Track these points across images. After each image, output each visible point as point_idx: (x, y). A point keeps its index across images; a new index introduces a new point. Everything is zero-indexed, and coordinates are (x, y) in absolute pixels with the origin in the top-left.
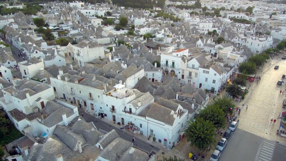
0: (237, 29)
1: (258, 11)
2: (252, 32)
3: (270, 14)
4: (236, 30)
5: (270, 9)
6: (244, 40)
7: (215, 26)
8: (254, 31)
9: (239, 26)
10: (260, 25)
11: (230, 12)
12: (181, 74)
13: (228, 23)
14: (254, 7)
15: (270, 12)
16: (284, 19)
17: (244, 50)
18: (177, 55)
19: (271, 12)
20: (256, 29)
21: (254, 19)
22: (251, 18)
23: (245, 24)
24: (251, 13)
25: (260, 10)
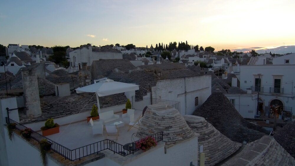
18: (287, 61)
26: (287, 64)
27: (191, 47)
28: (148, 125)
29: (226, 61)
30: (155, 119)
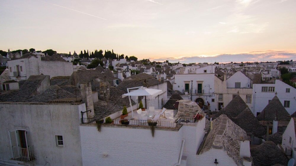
12: (217, 101)
18: (205, 71)
26: (205, 73)
27: (117, 55)
28: (184, 111)
29: (153, 70)
30: (188, 107)
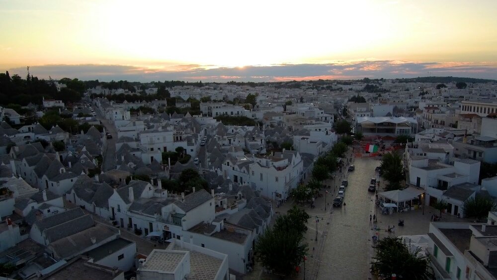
0: (230, 140)
1: (265, 100)
2: (259, 143)
3: (284, 104)
4: (226, 142)
5: (281, 96)
6: (244, 169)
7: (181, 137)
8: (261, 140)
9: (235, 131)
10: (272, 126)
11: (218, 106)
13: (212, 127)
14: (257, 95)
15: (282, 101)
16: (306, 112)
17: (246, 201)
19: (284, 100)
20: (266, 136)
21: (260, 115)
22: (254, 113)
23: (245, 126)
24: (254, 104)
25: (267, 99)
